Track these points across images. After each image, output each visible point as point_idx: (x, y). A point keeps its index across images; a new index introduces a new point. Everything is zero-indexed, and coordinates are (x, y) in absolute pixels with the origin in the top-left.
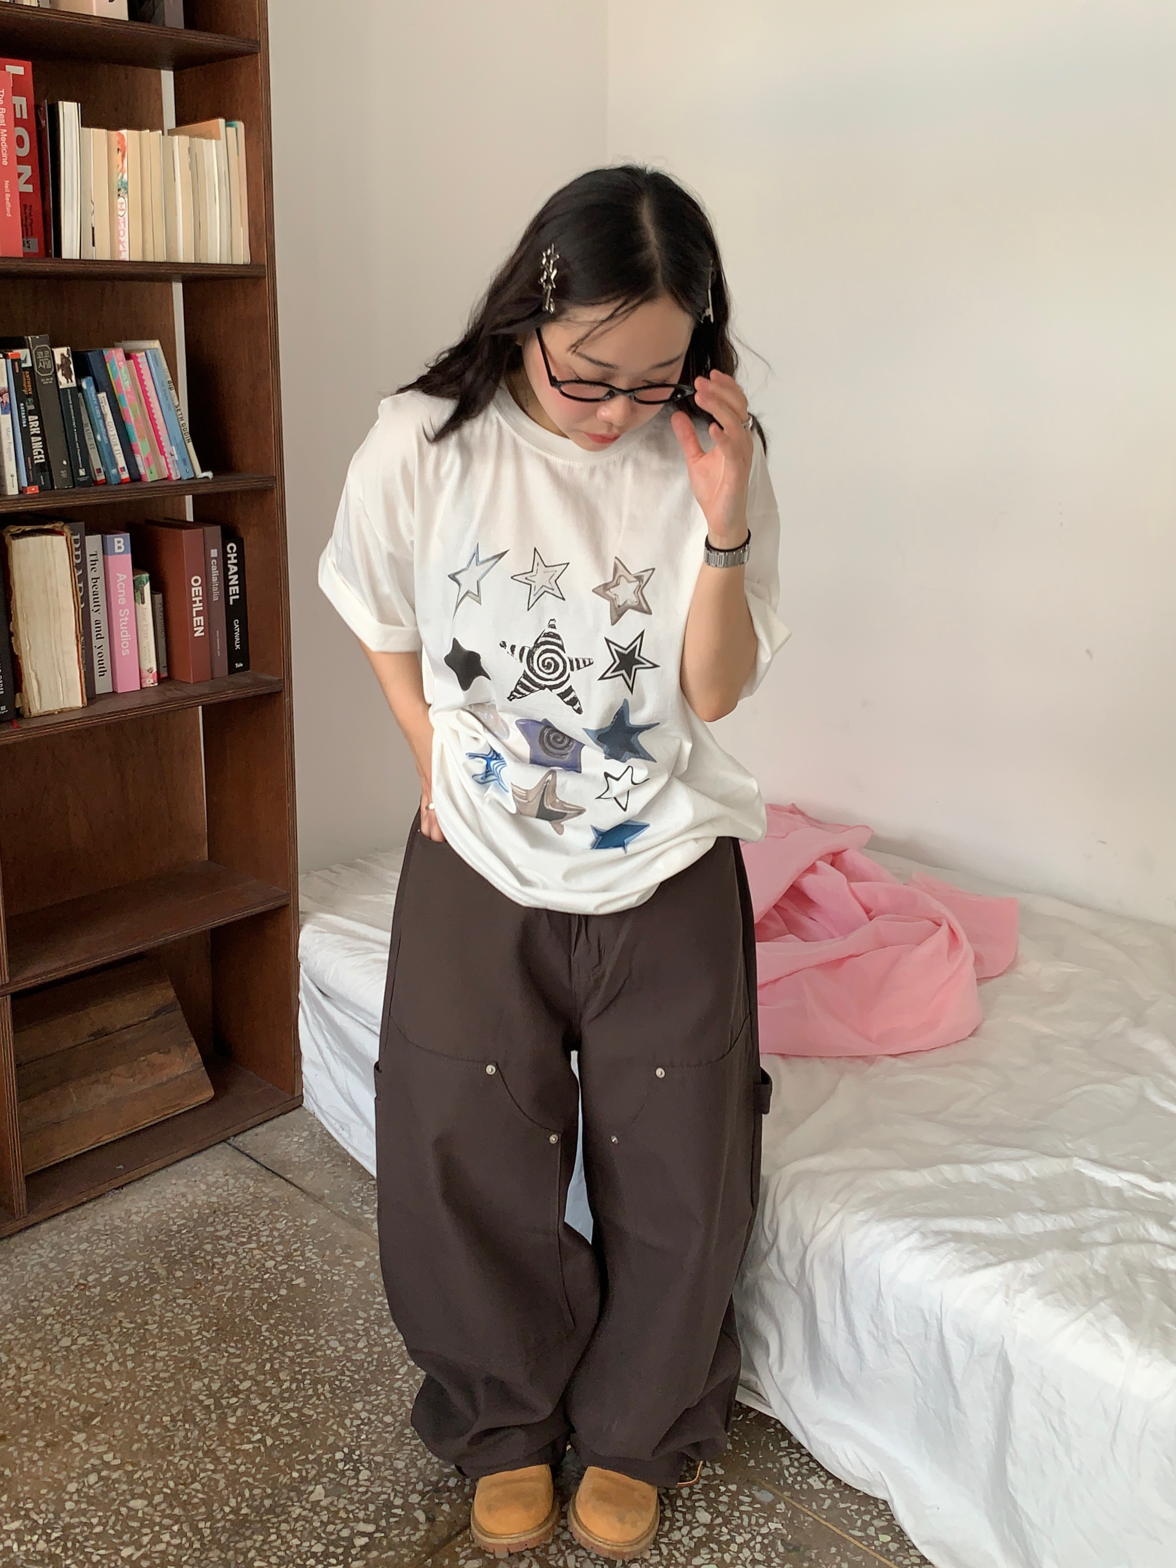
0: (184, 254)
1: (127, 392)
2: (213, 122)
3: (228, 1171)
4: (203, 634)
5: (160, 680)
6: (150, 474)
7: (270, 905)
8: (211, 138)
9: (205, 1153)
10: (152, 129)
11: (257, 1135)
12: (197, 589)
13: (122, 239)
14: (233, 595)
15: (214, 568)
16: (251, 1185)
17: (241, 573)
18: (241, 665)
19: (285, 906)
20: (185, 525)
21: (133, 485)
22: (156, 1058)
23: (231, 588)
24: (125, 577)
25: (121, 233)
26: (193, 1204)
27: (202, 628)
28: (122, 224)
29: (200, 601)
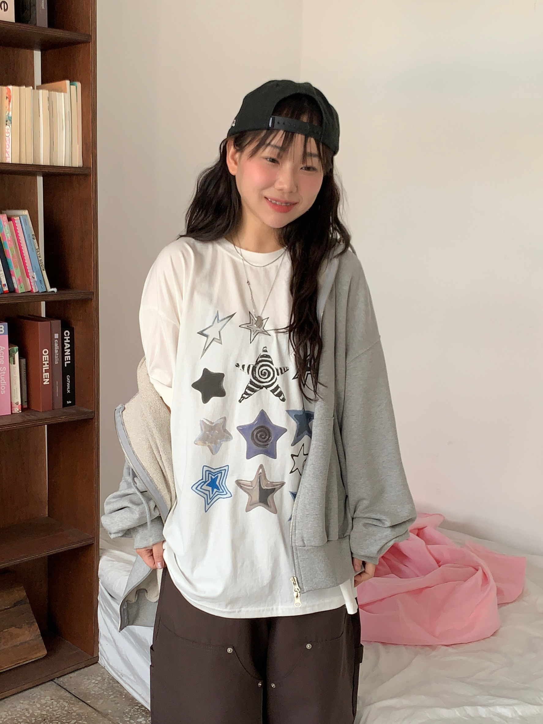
0: (44, 160)
1: (8, 240)
2: (63, 82)
3: (53, 697)
4: (48, 383)
5: (23, 409)
6: (20, 289)
7: (83, 543)
8: (61, 92)
9: (40, 686)
10: (27, 86)
11: (71, 678)
12: (46, 357)
13: (7, 150)
14: (67, 361)
15: (56, 345)
16: (66, 706)
17: (72, 348)
18: (70, 402)
19: (91, 545)
20: (40, 319)
21: (11, 295)
22: (13, 630)
23: (66, 357)
24: (4, 348)
25: (7, 147)
26: (32, 715)
27: (48, 380)
28: (8, 142)
29: (47, 364)
